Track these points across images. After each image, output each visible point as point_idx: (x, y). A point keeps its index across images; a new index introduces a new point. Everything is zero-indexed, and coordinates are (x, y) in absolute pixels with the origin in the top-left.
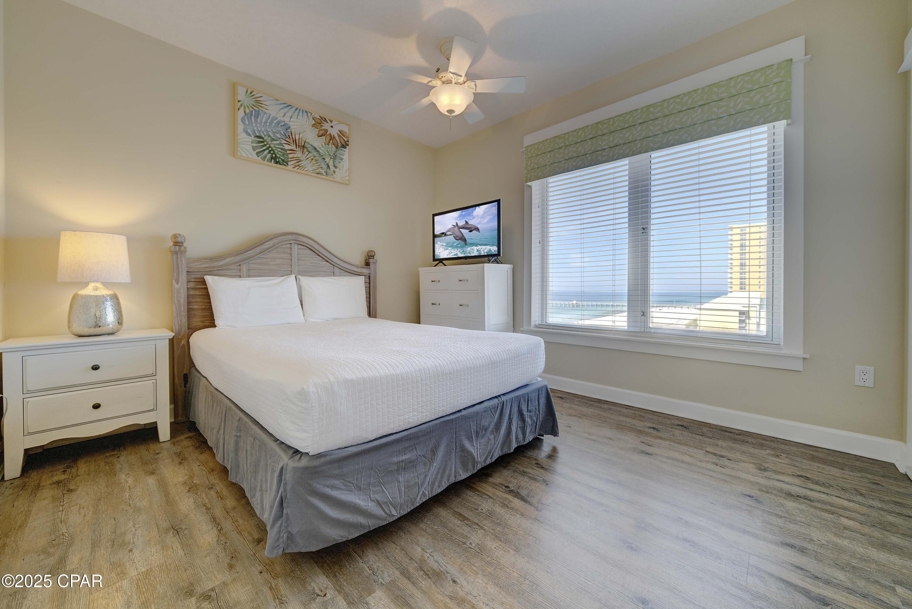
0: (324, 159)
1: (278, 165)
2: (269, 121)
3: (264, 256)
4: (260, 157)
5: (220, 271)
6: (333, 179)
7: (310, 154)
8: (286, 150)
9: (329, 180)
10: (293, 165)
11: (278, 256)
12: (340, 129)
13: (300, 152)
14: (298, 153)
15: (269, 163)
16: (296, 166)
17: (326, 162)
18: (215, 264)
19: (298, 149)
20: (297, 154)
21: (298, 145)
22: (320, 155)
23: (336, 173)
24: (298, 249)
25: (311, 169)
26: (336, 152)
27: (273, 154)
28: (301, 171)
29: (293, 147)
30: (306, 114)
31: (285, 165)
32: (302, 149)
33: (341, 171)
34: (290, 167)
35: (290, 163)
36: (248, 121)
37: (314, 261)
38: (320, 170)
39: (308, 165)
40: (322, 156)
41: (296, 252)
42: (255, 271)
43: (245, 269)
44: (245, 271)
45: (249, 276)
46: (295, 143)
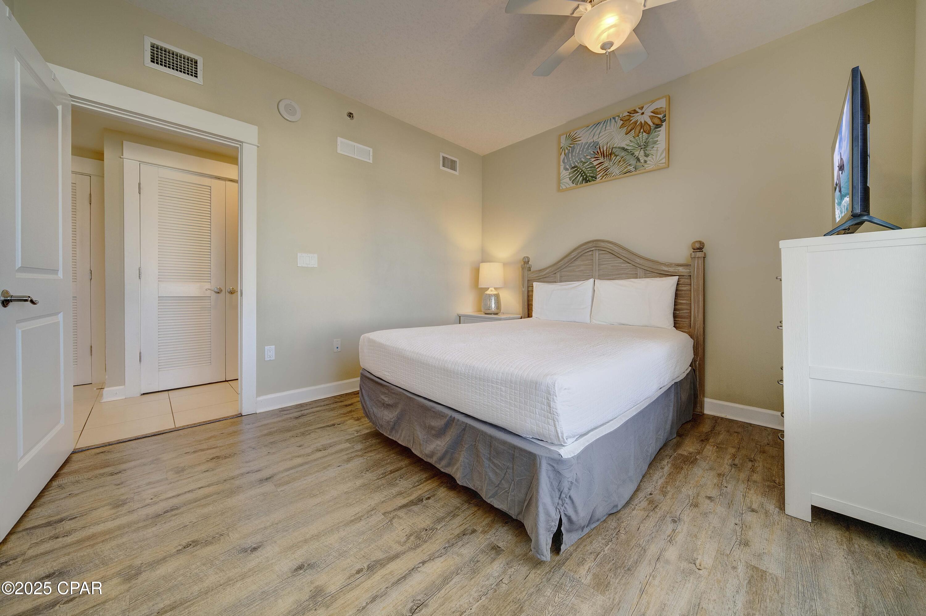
0: (633, 154)
1: (589, 183)
2: (581, 150)
3: (571, 265)
4: (574, 184)
5: (545, 279)
6: (644, 171)
7: (618, 157)
8: (594, 167)
9: (641, 173)
10: (600, 176)
11: (582, 263)
12: (652, 110)
13: (607, 161)
14: (605, 163)
15: (582, 185)
16: (603, 176)
17: (635, 156)
18: (541, 274)
19: (605, 159)
20: (604, 165)
21: (605, 155)
22: (628, 152)
23: (648, 163)
24: (599, 254)
25: (618, 172)
26: (647, 139)
27: (584, 176)
28: (609, 179)
29: (602, 160)
30: (613, 120)
31: (594, 180)
32: (609, 157)
33: (654, 157)
34: (598, 180)
35: (597, 177)
36: (567, 160)
37: (615, 264)
38: (629, 168)
39: (615, 170)
40: (631, 152)
41: (597, 258)
42: (565, 277)
43: (558, 276)
44: (558, 278)
45: (561, 281)
46: (603, 156)
